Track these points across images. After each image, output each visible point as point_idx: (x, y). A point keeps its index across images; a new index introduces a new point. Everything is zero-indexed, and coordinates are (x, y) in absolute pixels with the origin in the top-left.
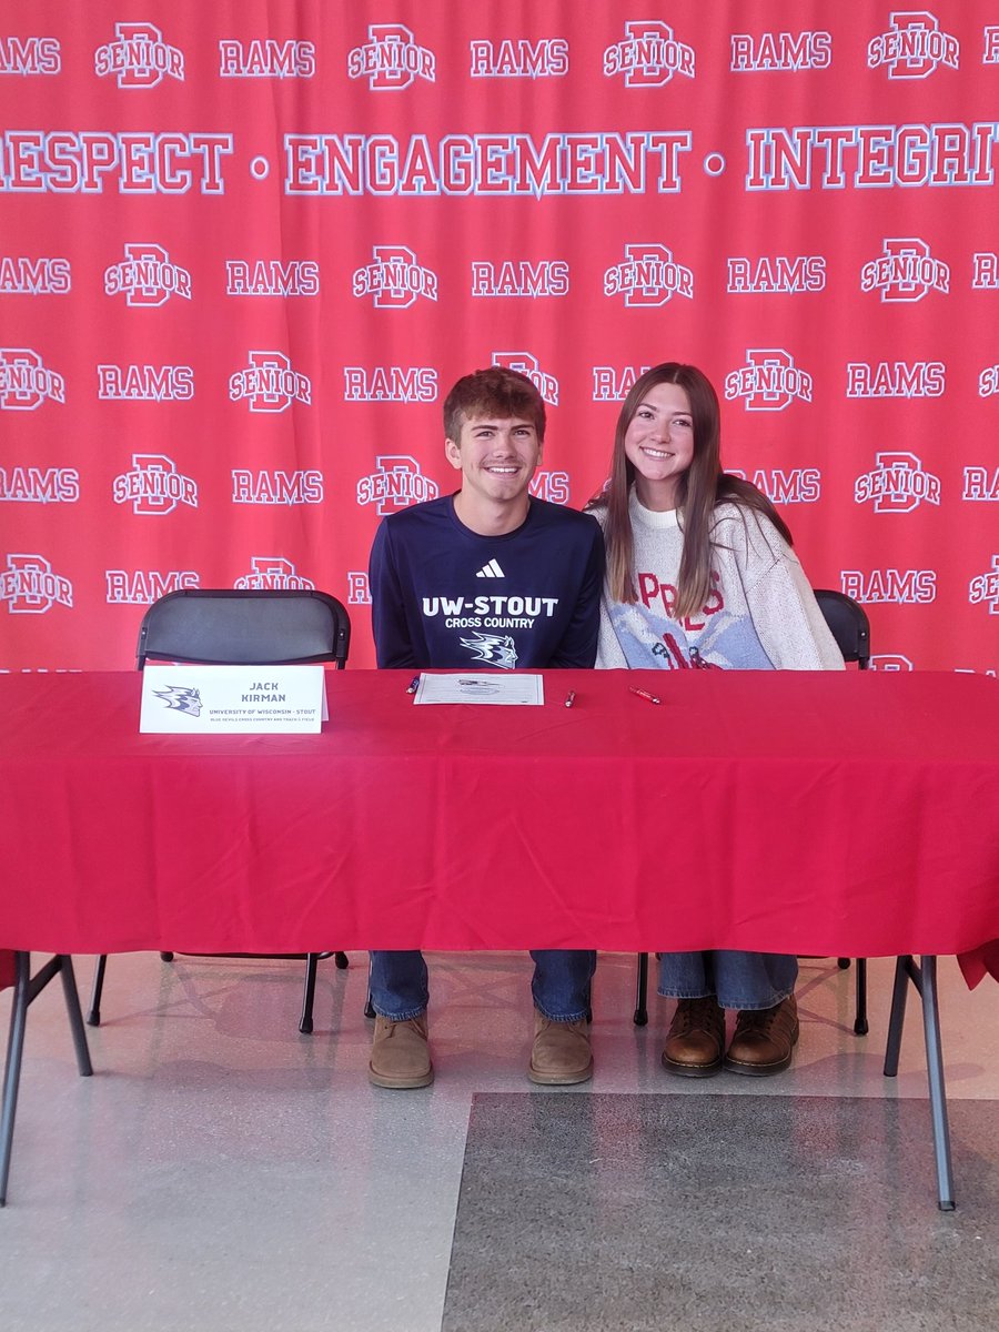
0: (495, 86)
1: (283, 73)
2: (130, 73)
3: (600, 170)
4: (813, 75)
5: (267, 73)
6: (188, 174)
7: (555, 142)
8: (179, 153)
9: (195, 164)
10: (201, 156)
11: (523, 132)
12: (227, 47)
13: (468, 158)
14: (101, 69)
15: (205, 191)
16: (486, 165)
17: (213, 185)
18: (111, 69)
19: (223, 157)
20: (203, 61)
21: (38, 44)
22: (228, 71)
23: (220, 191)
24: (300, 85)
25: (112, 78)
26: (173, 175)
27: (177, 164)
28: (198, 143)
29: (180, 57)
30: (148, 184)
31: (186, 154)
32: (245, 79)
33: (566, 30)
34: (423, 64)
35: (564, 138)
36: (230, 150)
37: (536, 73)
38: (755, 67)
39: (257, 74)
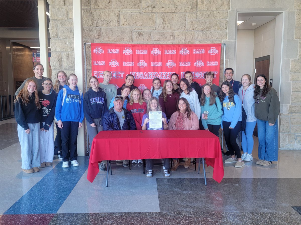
0: (154, 67)
1: (130, 65)
2: (113, 65)
3: (165, 76)
4: (188, 66)
5: (128, 65)
6: (119, 76)
7: (160, 73)
8: (118, 74)
9: (120, 75)
10: (121, 74)
11: (157, 72)
12: (124, 62)
13: (151, 75)
14: (110, 65)
15: (121, 78)
16: (153, 76)
17: (122, 77)
18: (111, 65)
19: (123, 74)
20: (121, 64)
21: (103, 62)
22: (124, 65)
23: (123, 78)
24: (132, 66)
25: (111, 66)
26: (117, 76)
27: (118, 75)
28: (120, 73)
29: (119, 63)
30: (115, 77)
31: (119, 74)
32: (126, 66)
33: (162, 61)
34: (146, 64)
35: (161, 73)
36: (124, 74)
37: (158, 66)
38: (182, 65)
39: (127, 65)
